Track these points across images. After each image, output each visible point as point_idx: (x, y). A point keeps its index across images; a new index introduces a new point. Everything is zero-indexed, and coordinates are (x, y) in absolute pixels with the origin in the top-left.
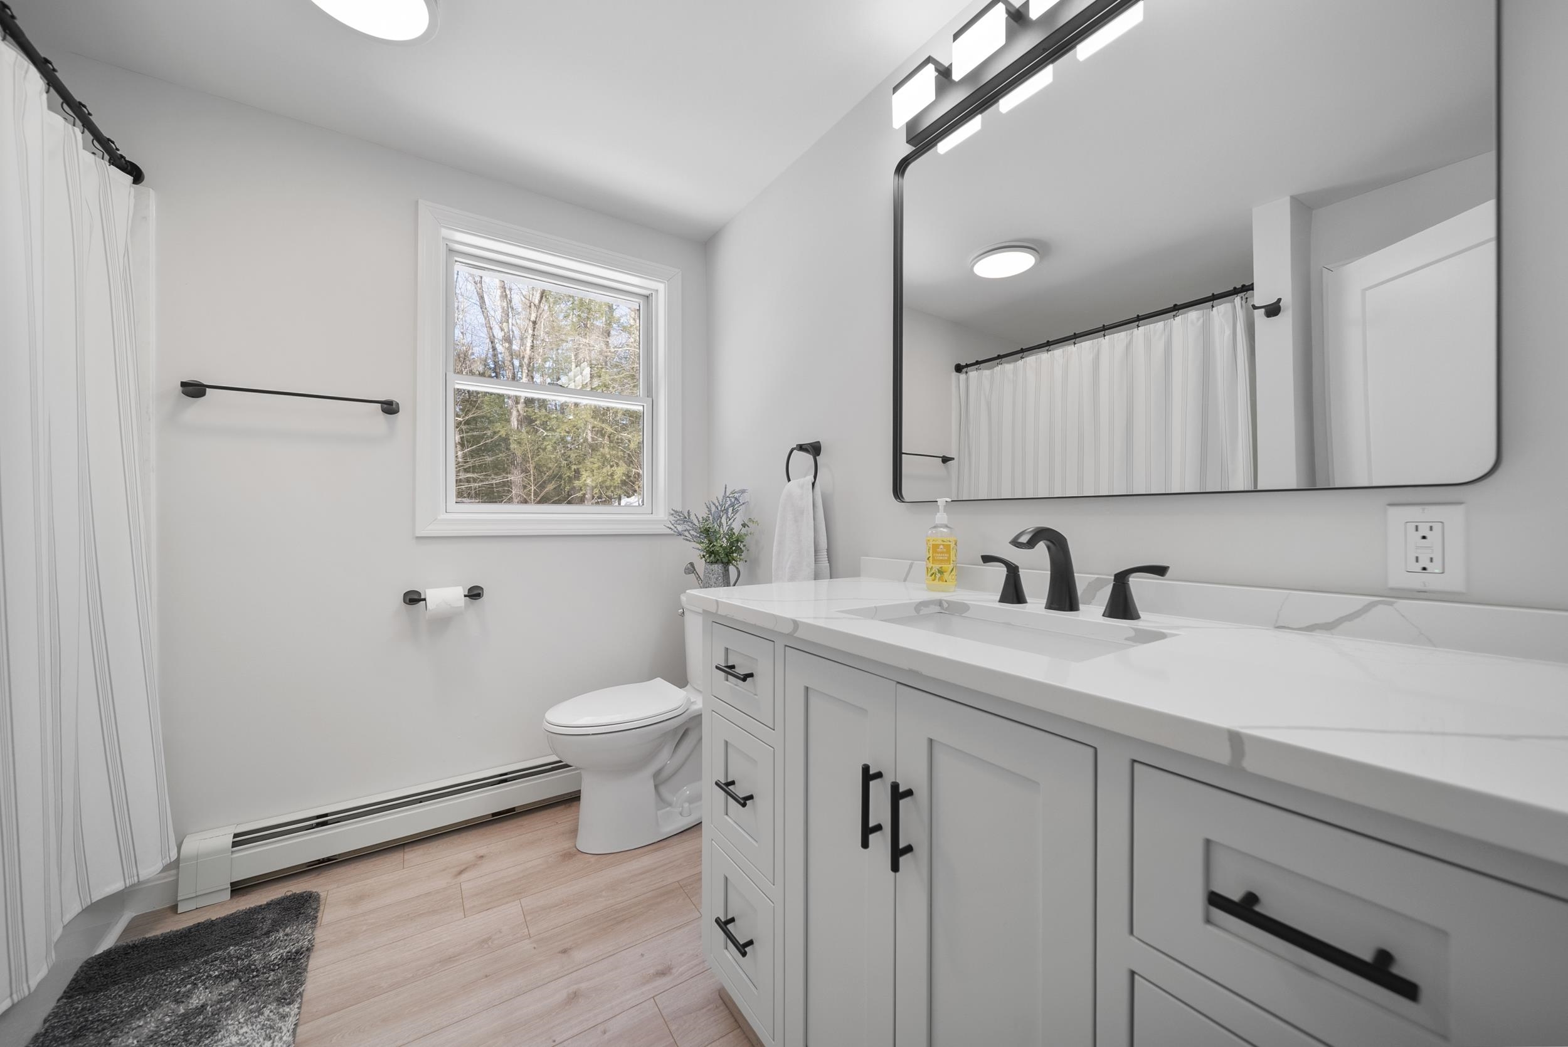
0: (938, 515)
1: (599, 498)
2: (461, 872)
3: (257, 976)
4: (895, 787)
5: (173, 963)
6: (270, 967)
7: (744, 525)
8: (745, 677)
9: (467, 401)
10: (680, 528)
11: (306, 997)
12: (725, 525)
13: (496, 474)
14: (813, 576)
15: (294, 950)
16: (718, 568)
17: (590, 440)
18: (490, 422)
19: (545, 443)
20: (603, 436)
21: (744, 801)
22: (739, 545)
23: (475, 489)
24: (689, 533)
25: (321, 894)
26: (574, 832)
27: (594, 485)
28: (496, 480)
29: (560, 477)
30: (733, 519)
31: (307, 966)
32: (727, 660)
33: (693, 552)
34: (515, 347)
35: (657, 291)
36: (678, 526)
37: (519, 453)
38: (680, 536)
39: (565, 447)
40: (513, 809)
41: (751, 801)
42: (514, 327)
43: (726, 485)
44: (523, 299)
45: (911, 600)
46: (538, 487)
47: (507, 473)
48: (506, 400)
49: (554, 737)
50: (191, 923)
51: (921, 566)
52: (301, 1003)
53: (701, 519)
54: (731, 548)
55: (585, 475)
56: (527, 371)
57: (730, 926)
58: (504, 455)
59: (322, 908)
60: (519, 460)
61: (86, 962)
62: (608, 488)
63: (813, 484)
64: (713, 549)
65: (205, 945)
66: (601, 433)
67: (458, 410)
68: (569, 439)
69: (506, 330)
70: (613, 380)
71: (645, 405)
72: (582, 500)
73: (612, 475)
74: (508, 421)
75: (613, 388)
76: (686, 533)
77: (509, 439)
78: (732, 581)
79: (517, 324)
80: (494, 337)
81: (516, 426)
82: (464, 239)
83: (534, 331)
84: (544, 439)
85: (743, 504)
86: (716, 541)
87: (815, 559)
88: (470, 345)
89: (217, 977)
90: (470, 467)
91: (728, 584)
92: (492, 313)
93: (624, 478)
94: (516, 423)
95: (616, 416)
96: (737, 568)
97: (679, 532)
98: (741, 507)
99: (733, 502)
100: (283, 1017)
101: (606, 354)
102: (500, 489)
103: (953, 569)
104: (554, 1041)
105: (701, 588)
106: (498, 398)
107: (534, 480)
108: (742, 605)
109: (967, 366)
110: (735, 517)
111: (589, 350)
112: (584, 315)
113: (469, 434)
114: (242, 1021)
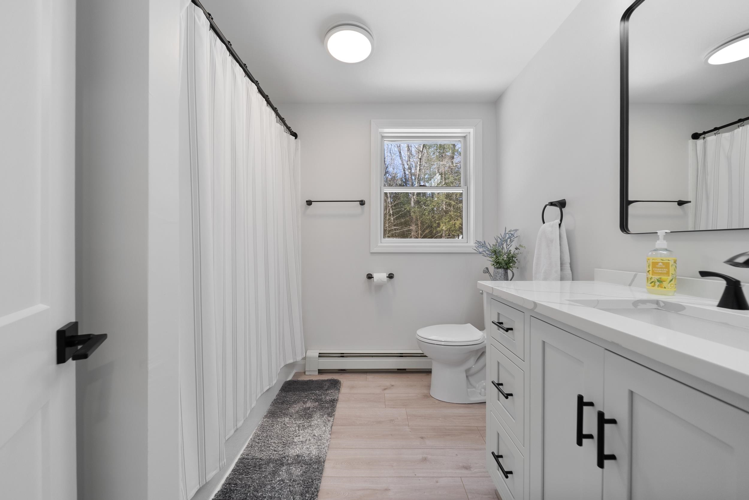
0: (658, 242)
1: (448, 236)
2: (385, 389)
3: (323, 403)
4: (601, 415)
5: (304, 390)
6: (326, 402)
7: (516, 249)
8: (507, 330)
9: (395, 197)
10: (481, 250)
11: (335, 416)
12: (505, 248)
13: (405, 227)
14: (559, 278)
15: (333, 399)
16: (501, 271)
17: (444, 209)
18: (404, 205)
19: (425, 212)
20: (450, 206)
21: (507, 396)
22: (514, 259)
23: (398, 233)
24: (486, 253)
25: (341, 382)
26: (429, 387)
27: (446, 230)
28: (406, 229)
29: (431, 227)
30: (510, 245)
31: (336, 406)
32: (499, 319)
33: (488, 262)
34: (413, 171)
35: (470, 133)
36: (479, 249)
37: (414, 217)
38: (480, 254)
39: (434, 213)
40: (405, 369)
41: (511, 397)
42: (412, 163)
43: (506, 227)
44: (416, 149)
45: (635, 298)
46: (422, 232)
47: (410, 226)
48: (409, 194)
49: (421, 342)
50: (308, 379)
51: (643, 276)
52: (334, 418)
53: (492, 246)
54: (509, 261)
55: (442, 225)
56: (417, 181)
57: (500, 459)
58: (409, 218)
59: (341, 387)
60: (414, 220)
61: (285, 382)
62: (453, 231)
63: (560, 225)
64: (498, 261)
65: (311, 388)
66: (449, 205)
67: (392, 201)
68: (435, 209)
69: (409, 164)
70: (455, 179)
71: (464, 190)
72: (441, 237)
73: (455, 224)
74: (410, 203)
75: (455, 183)
76: (484, 253)
77: (411, 211)
78: (510, 278)
79: (414, 161)
80: (405, 168)
81: (413, 205)
82: (388, 131)
83: (420, 163)
84: (425, 210)
85: (517, 237)
86: (500, 256)
87: (561, 268)
88: (396, 174)
89: (313, 399)
90: (396, 224)
91: (507, 280)
92: (404, 158)
93: (460, 226)
94: (413, 204)
95: (457, 196)
96: (512, 272)
97: (480, 252)
98: (515, 239)
99: (511, 236)
100: (329, 421)
101: (451, 168)
102: (407, 233)
103: (671, 280)
104: (416, 475)
105: (492, 280)
106: (406, 194)
107: (420, 229)
108: (506, 291)
109: (705, 133)
110: (511, 244)
111: (444, 167)
112: (442, 151)
113: (395, 210)
114: (318, 417)
